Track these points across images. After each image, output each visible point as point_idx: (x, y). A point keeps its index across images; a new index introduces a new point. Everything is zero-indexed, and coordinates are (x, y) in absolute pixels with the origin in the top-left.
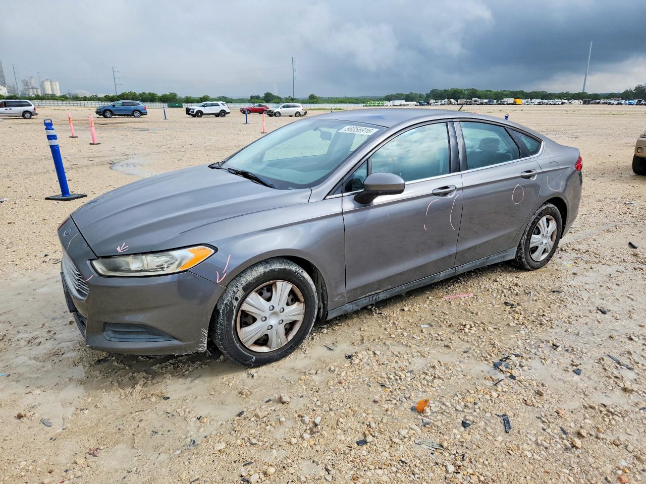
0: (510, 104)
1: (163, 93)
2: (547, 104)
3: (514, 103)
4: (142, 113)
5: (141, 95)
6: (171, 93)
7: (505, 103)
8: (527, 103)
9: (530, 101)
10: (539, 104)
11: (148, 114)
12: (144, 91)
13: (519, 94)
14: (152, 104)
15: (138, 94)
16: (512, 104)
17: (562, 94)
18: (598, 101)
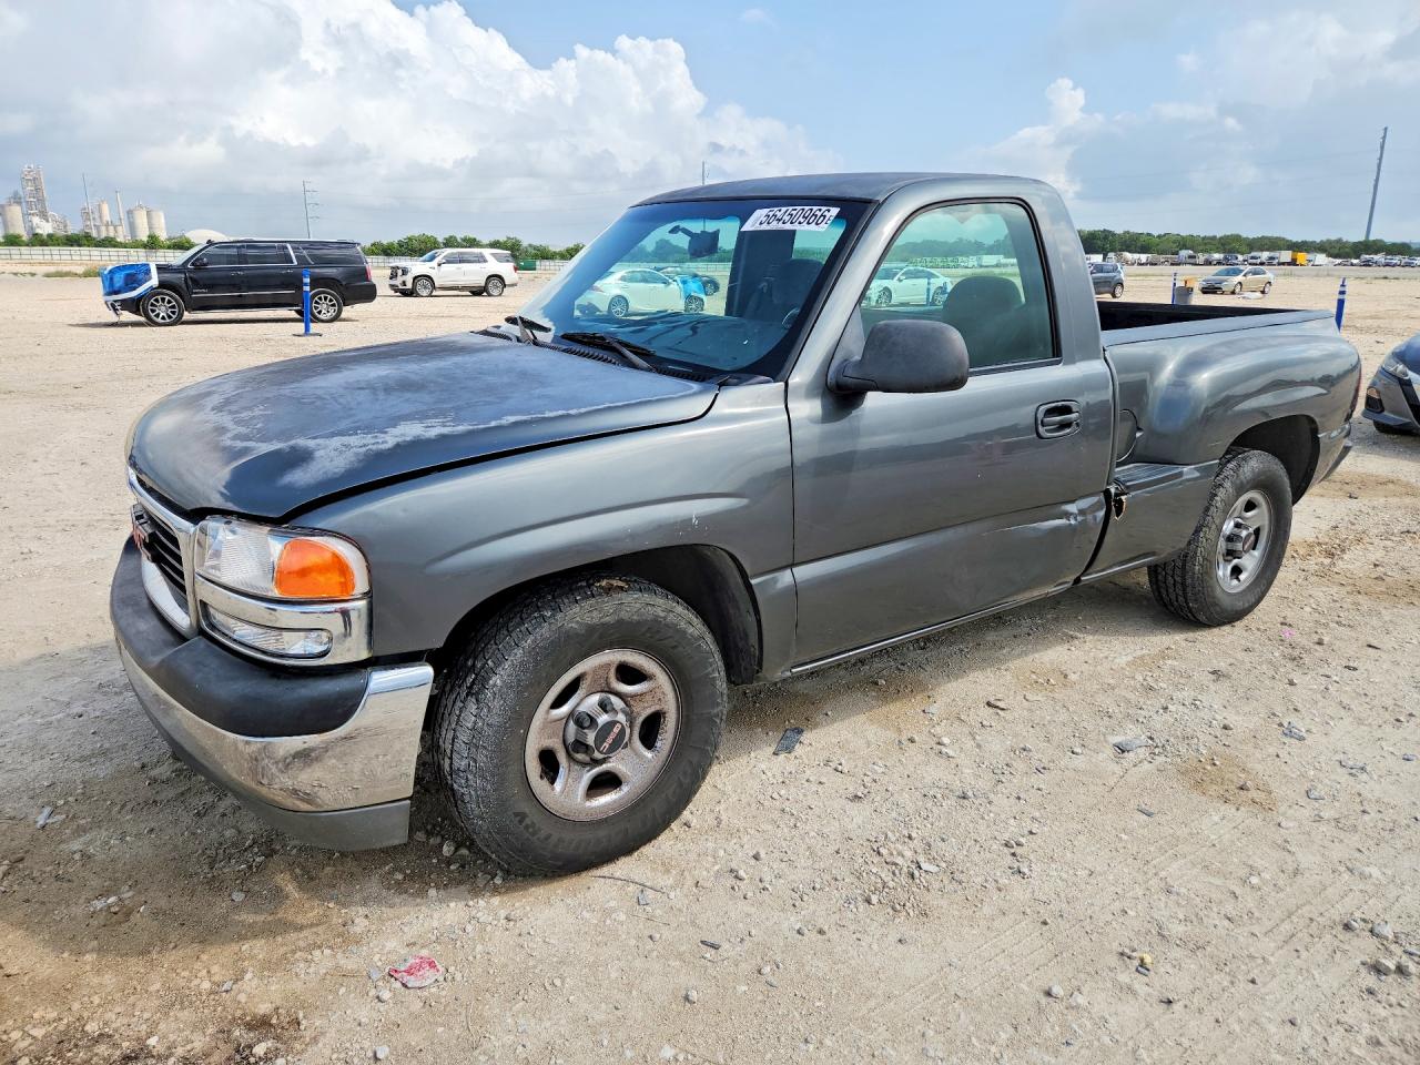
0: (1283, 264)
3: (1293, 263)
6: (509, 238)
7: (1275, 262)
16: (1289, 264)
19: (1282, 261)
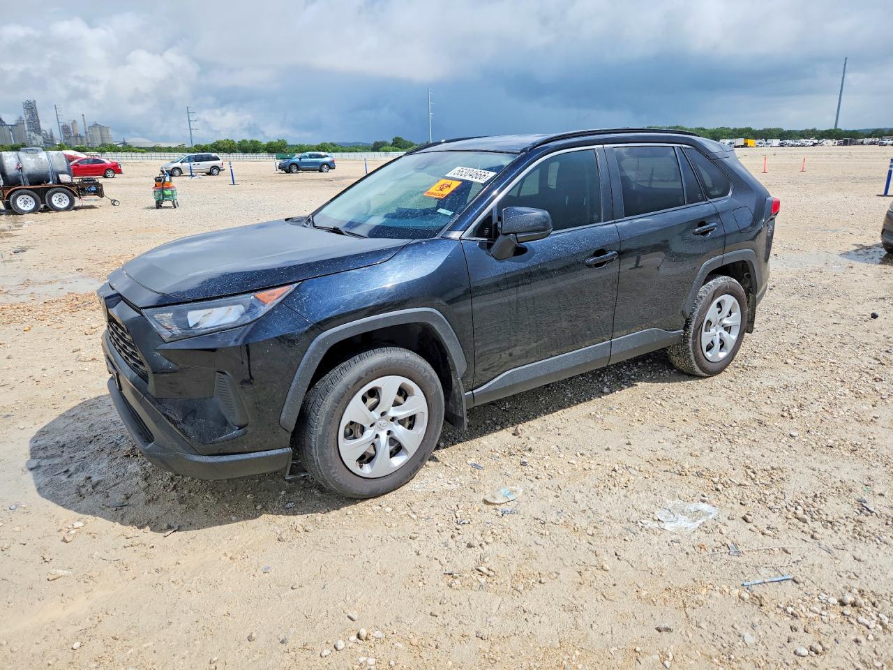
0: (738, 147)
1: (269, 141)
2: (792, 146)
3: (745, 146)
4: (331, 166)
5: (240, 144)
6: (279, 141)
7: (733, 145)
8: (760, 145)
9: (764, 142)
10: (781, 145)
11: (336, 167)
12: (244, 139)
13: (746, 132)
14: (254, 155)
15: (237, 142)
16: (742, 146)
17: (807, 131)
18: (861, 140)
19: (737, 145)
